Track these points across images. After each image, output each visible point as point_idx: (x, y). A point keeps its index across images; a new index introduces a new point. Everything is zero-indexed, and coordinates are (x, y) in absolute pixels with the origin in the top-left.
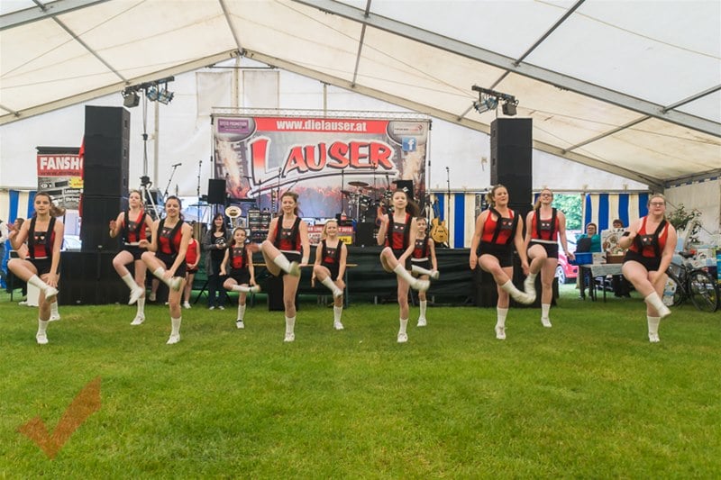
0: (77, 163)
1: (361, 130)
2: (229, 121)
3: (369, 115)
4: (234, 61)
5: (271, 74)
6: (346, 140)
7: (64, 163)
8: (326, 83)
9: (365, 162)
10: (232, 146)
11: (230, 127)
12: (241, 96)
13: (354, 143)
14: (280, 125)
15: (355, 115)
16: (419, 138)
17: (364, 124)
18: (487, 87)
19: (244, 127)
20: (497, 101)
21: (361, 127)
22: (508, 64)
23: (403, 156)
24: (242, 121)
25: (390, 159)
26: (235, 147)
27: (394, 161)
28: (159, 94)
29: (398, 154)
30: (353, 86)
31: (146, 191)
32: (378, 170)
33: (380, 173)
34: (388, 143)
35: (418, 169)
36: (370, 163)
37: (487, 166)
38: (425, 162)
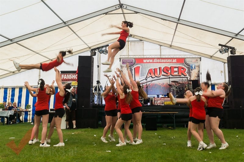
0: (75, 76)
2: (126, 60)
3: (177, 56)
5: (141, 43)
6: (169, 65)
7: (70, 76)
8: (161, 45)
9: (176, 73)
11: (126, 62)
12: (130, 51)
13: (172, 67)
14: (145, 61)
15: (172, 56)
16: (196, 64)
17: (176, 60)
18: (224, 44)
19: (131, 62)
20: (228, 49)
21: (175, 61)
22: (233, 35)
23: (191, 71)
24: (131, 60)
25: (186, 72)
27: (187, 73)
28: (103, 51)
29: (189, 70)
30: (171, 46)
31: (98, 86)
32: (181, 76)
33: (182, 78)
34: (185, 66)
35: (197, 76)
36: (178, 74)
37: (223, 74)
38: (199, 73)
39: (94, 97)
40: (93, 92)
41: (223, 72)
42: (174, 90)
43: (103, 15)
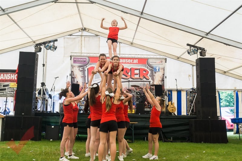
0: (14, 77)
1: (136, 62)
2: (78, 58)
3: (139, 56)
4: (80, 33)
5: (96, 39)
6: (129, 67)
7: (8, 76)
8: (120, 42)
9: (137, 76)
10: (79, 69)
11: (78, 61)
12: (83, 48)
13: (133, 68)
15: (133, 56)
16: (161, 66)
17: (137, 60)
18: (193, 44)
19: (84, 61)
20: (197, 50)
21: (136, 61)
22: (203, 35)
23: (154, 74)
24: (84, 59)
25: (148, 75)
26: (81, 69)
27: (150, 76)
28: (50, 47)
29: (152, 73)
30: (132, 44)
31: (43, 89)
32: (143, 80)
33: (144, 81)
34: (147, 68)
35: (161, 79)
36: (139, 77)
37: (191, 78)
38: (164, 77)
39: (37, 102)
40: (37, 96)
41: (191, 76)
43: (51, 3)
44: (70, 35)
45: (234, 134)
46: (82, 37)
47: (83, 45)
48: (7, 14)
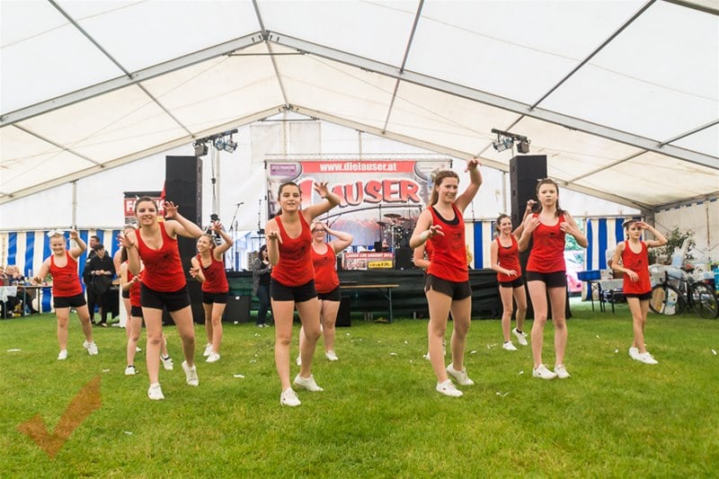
1: (392, 170)
2: (280, 165)
3: (399, 157)
4: (282, 114)
5: (314, 124)
6: (379, 178)
8: (361, 131)
9: (396, 197)
11: (280, 170)
12: (288, 144)
13: (387, 181)
14: (323, 167)
15: (386, 157)
17: (395, 165)
18: (504, 130)
19: (292, 171)
20: (512, 142)
21: (392, 167)
22: (524, 110)
24: (290, 165)
25: (417, 194)
27: (421, 195)
28: (225, 145)
29: (425, 189)
30: (384, 133)
32: (407, 203)
33: (409, 206)
34: (415, 179)
36: (400, 197)
37: (500, 197)
41: (501, 192)
42: (390, 234)
43: (222, 57)
44: (263, 120)
45: (583, 301)
46: (285, 124)
47: (288, 139)
48: (137, 82)
